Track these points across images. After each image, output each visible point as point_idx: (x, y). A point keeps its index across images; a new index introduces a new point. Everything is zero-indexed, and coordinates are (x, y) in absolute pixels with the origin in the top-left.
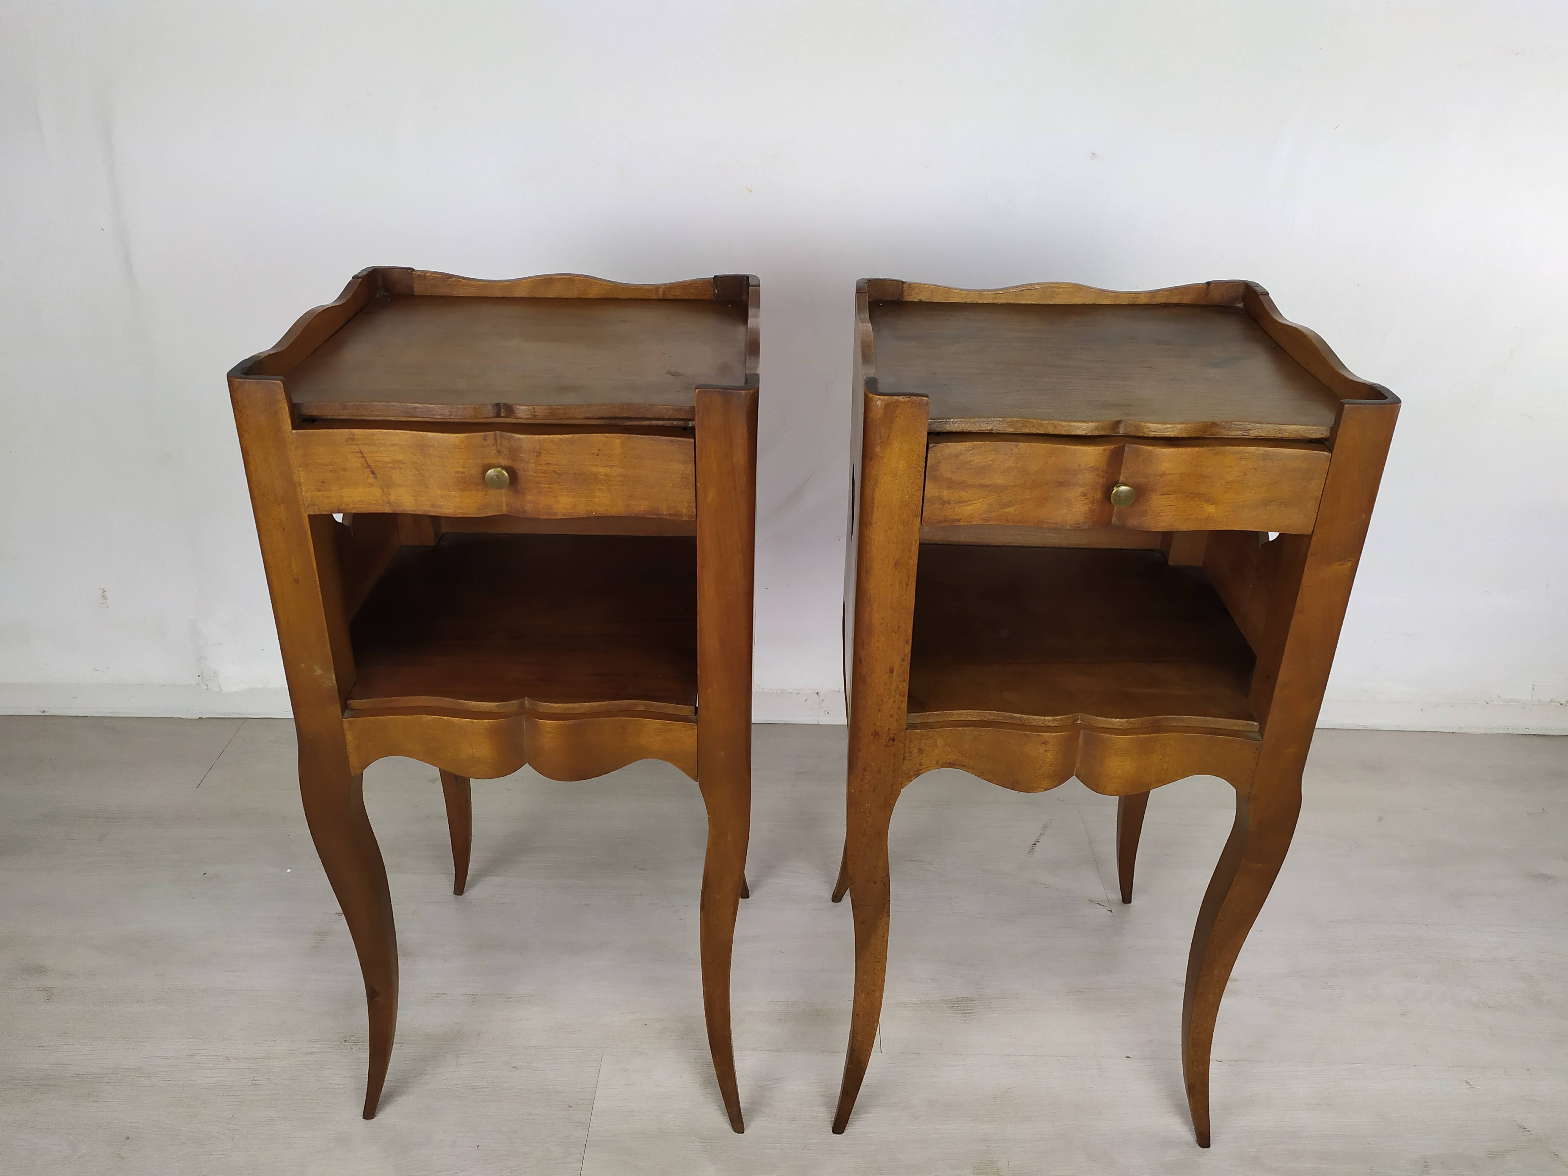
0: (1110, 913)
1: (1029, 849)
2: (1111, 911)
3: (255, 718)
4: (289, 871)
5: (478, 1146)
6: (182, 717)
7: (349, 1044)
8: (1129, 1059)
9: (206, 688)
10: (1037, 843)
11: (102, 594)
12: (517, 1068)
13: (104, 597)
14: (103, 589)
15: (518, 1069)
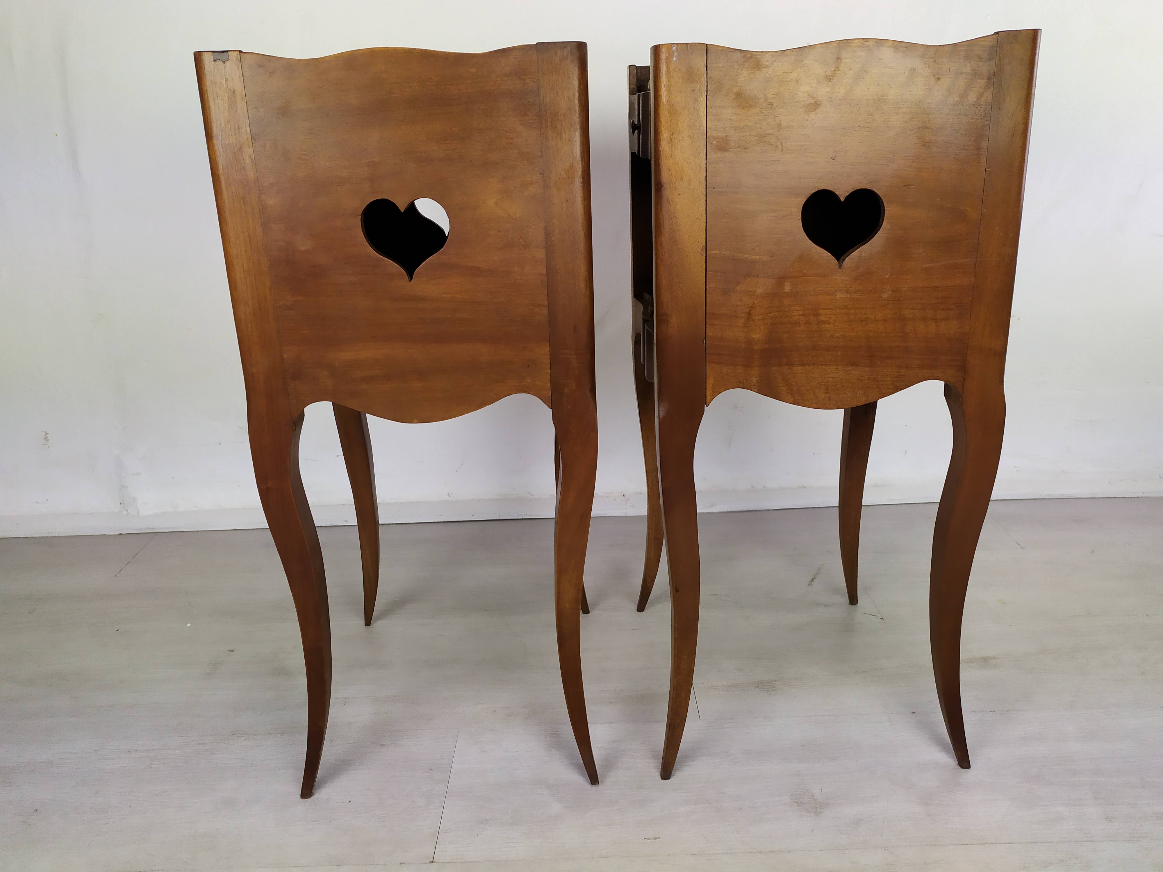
0: (882, 620)
1: (808, 583)
2: (883, 619)
3: (166, 532)
4: (189, 625)
5: (350, 802)
6: (105, 534)
7: (236, 736)
9: (126, 513)
10: (815, 579)
11: (45, 436)
13: (46, 439)
14: (46, 432)
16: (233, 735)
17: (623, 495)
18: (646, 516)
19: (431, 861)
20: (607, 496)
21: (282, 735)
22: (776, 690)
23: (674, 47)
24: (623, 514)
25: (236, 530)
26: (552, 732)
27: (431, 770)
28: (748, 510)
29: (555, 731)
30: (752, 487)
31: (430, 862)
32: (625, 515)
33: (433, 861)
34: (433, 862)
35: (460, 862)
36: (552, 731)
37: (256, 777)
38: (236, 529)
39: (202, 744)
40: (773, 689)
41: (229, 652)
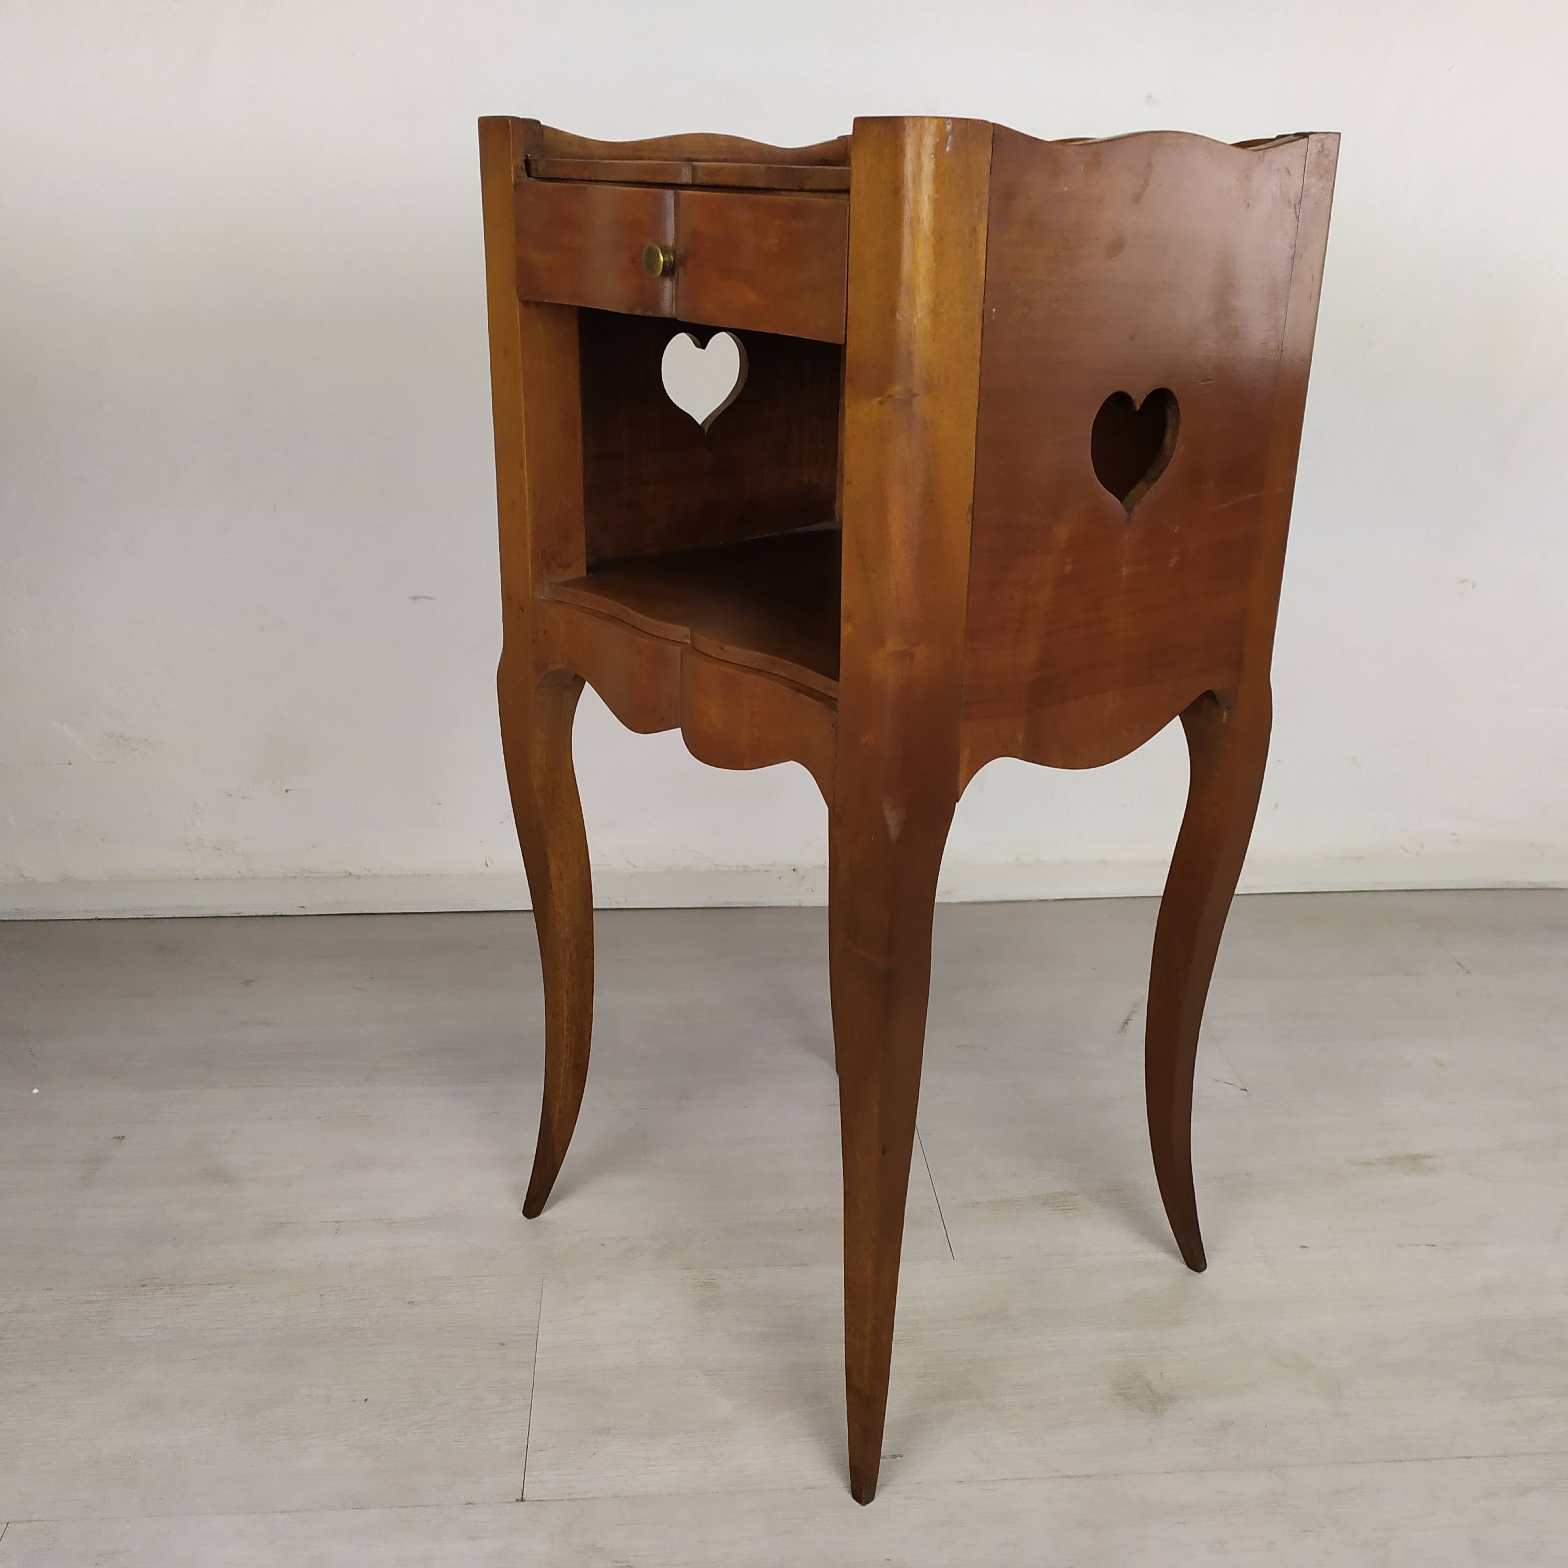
0: (1245, 1092)
1: (1120, 1028)
2: (1245, 1090)
4: (35, 1091)
5: (366, 1400)
7: (149, 1288)
8: (1305, 1248)
12: (416, 1303)
15: (417, 1305)
16: (143, 1286)
17: (794, 870)
18: (826, 907)
19: (519, 1497)
20: (766, 871)
21: (231, 1287)
22: (1076, 1209)
23: (949, 124)
24: (796, 904)
25: (100, 919)
26: (705, 1281)
27: (502, 1345)
28: (1020, 899)
29: (710, 1279)
30: (1017, 859)
31: (517, 1500)
32: (797, 904)
33: (522, 1497)
34: (522, 1500)
35: (569, 1500)
36: (706, 1279)
37: (195, 1360)
38: (99, 917)
39: (87, 1302)
40: (1072, 1207)
41: (116, 1139)
